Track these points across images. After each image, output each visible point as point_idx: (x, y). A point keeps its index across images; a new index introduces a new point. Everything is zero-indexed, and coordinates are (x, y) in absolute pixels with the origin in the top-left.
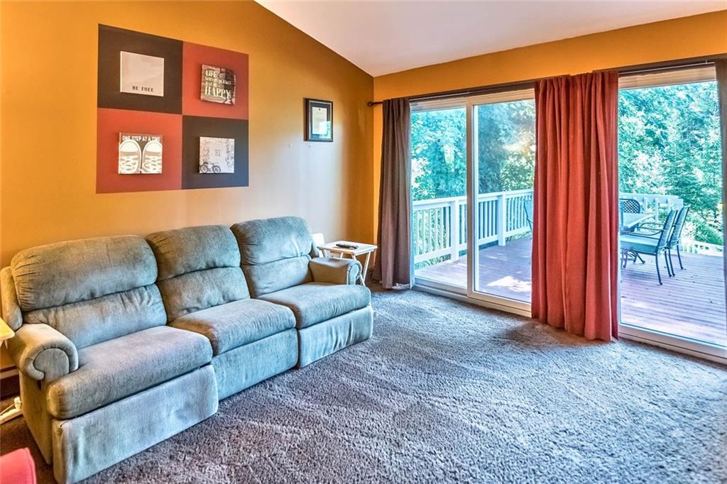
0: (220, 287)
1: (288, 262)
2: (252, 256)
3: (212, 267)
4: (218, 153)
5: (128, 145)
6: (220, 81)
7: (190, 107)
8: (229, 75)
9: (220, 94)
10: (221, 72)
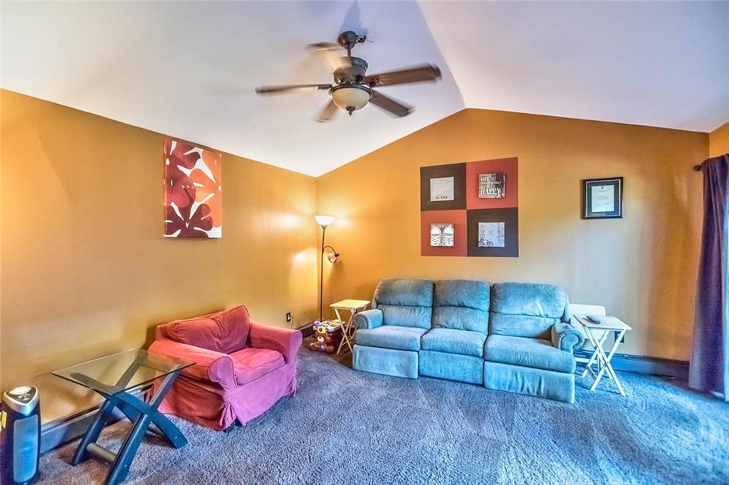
0: (462, 319)
1: (527, 319)
2: (497, 306)
3: (462, 306)
4: (491, 233)
5: (435, 230)
6: (492, 183)
7: (472, 204)
8: (499, 177)
9: (492, 192)
10: (493, 176)
